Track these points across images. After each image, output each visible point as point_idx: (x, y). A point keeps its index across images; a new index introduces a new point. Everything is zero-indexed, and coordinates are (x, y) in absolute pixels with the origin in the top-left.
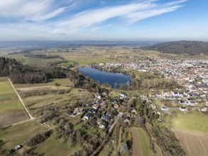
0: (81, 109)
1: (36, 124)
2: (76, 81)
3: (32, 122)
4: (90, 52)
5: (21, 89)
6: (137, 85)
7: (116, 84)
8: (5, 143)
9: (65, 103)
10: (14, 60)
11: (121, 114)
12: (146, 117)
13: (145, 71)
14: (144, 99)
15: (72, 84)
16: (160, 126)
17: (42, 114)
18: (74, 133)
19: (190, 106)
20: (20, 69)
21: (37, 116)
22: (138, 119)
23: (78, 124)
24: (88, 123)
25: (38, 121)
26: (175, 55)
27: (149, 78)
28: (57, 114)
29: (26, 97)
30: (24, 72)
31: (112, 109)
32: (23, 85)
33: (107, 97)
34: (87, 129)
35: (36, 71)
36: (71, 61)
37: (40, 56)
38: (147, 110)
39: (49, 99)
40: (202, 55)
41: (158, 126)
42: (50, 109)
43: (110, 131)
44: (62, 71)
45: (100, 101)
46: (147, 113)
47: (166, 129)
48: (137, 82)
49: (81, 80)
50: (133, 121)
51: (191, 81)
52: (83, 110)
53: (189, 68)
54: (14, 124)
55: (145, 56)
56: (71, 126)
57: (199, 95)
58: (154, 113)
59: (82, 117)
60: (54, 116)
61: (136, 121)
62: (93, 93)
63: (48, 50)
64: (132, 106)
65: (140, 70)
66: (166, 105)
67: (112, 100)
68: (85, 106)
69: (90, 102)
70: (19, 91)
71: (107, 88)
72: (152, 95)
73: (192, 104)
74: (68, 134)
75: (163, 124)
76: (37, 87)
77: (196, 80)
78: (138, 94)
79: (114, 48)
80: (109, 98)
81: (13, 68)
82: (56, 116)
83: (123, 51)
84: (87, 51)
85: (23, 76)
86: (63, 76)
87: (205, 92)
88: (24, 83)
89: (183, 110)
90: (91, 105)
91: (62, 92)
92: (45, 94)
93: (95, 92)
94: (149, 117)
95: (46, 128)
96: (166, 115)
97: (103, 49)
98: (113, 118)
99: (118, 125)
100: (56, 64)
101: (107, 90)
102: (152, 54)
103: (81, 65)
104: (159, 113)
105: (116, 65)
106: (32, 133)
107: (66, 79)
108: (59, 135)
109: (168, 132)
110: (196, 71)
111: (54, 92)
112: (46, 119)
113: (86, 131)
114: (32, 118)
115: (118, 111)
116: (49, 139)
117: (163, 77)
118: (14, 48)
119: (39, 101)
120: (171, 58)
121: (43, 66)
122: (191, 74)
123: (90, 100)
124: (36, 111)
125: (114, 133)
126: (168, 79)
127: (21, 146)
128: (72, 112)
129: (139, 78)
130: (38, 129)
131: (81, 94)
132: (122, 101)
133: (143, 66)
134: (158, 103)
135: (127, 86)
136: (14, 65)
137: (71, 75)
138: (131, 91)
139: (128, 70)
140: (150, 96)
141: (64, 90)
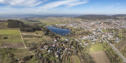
0: (47, 46)
1: (27, 51)
2: (45, 32)
3: (25, 49)
4: (52, 19)
5: (23, 34)
6: (73, 34)
7: (63, 34)
8: (15, 55)
9: (40, 42)
10: (22, 22)
11: (66, 49)
12: (78, 49)
13: (76, 27)
14: (76, 41)
15: (43, 33)
16: (85, 53)
17: (30, 46)
18: (43, 59)
19: (95, 41)
20: (23, 25)
21: (28, 47)
22: (75, 51)
23: (45, 54)
24: (50, 54)
25: (28, 49)
26: (88, 20)
27: (78, 30)
28: (36, 47)
29: (24, 37)
30: (24, 27)
31: (62, 47)
32: (24, 32)
33: (59, 40)
34: (49, 57)
35: (29, 27)
36: (44, 23)
37: (31, 21)
38: (78, 46)
39: (33, 40)
40: (97, 20)
41: (84, 53)
42: (33, 45)
43: (61, 58)
44: (39, 27)
45: (56, 43)
46: (79, 47)
47: (87, 54)
48: (73, 33)
49: (47, 32)
50: (72, 52)
51: (95, 30)
52: (48, 47)
53: (94, 25)
54: (19, 48)
55: (76, 21)
56: (42, 55)
57: (98, 36)
58: (81, 47)
59: (47, 50)
60: (35, 48)
61: (74, 52)
62: (53, 39)
63: (34, 18)
64: (71, 45)
65: (74, 27)
66: (86, 42)
67: (62, 42)
68: (49, 45)
69: (51, 43)
70: (22, 34)
71: (59, 36)
72: (80, 38)
73: (96, 40)
74: (40, 59)
75: (86, 52)
76: (29, 34)
77: (96, 30)
78: (74, 38)
79: (63, 17)
80: (60, 41)
81: (21, 25)
82: (36, 48)
83: (66, 19)
84: (50, 19)
85: (24, 28)
86: (40, 30)
87: (100, 34)
88: (24, 31)
89: (93, 43)
90: (52, 45)
91: (39, 37)
92: (32, 37)
93: (54, 38)
94: (79, 49)
95: (31, 54)
96: (87, 47)
97: (58, 18)
98: (62, 51)
99: (65, 55)
100: (37, 24)
101: (60, 37)
102: (79, 20)
103: (48, 25)
104: (83, 46)
105: (63, 25)
106: (25, 54)
107: (41, 31)
108: (36, 59)
109: (88, 55)
110: (96, 26)
111: (36, 36)
112: (31, 49)
113: (49, 58)
114: (26, 48)
115: (65, 47)
116: (31, 59)
117: (84, 29)
118: (22, 17)
119: (29, 40)
120: (87, 21)
121: (32, 25)
122: (94, 27)
123: (51, 42)
124: (27, 44)
125: (63, 59)
126: (86, 30)
127: (20, 60)
128: (43, 47)
129: (74, 31)
130: (27, 53)
131: (47, 38)
132: (66, 42)
133: (75, 25)
134: (83, 41)
135: (69, 35)
136: (21, 24)
137: (43, 30)
138: (70, 37)
139: (69, 27)
140: (79, 39)
141: (40, 36)
